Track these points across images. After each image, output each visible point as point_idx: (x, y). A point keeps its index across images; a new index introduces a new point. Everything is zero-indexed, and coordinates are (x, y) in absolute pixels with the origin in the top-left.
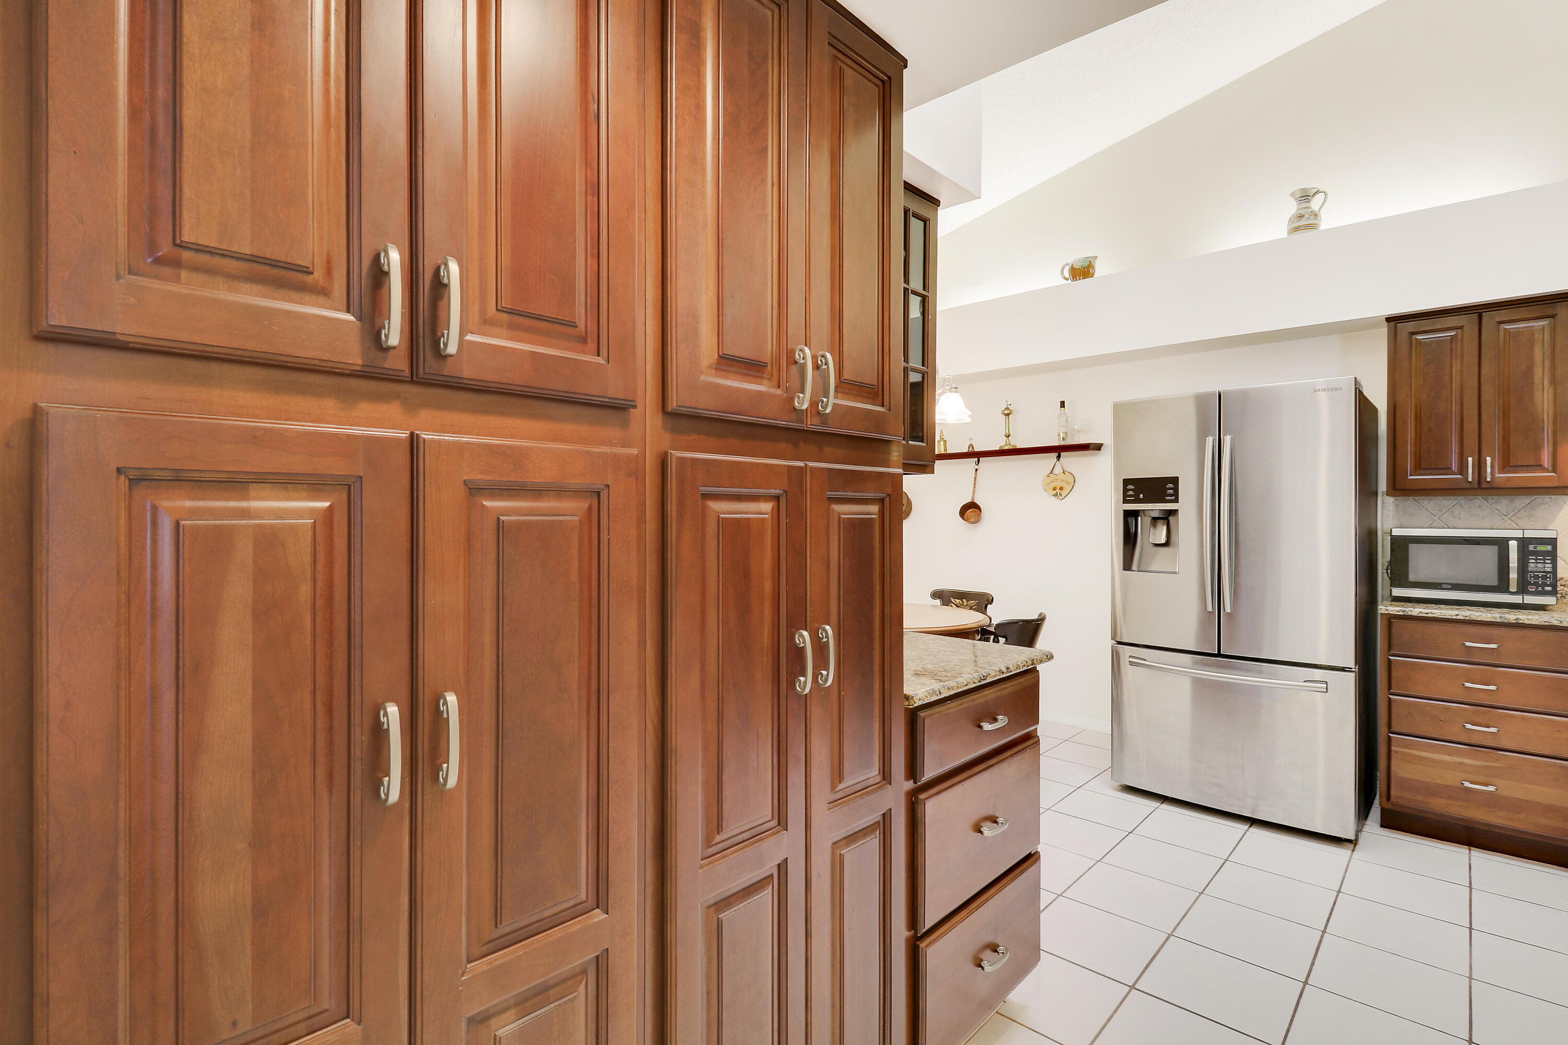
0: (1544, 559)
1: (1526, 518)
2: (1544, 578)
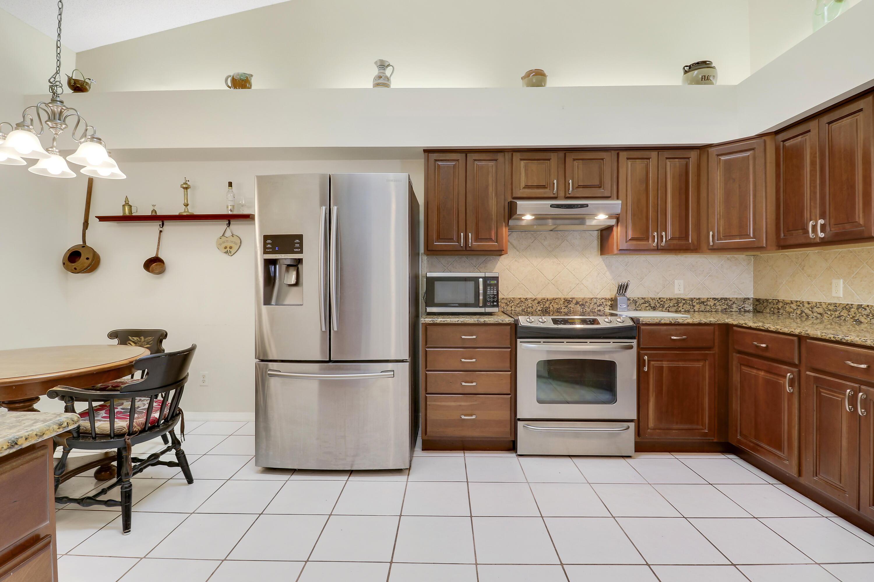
0: (494, 288)
1: (483, 268)
2: (494, 298)
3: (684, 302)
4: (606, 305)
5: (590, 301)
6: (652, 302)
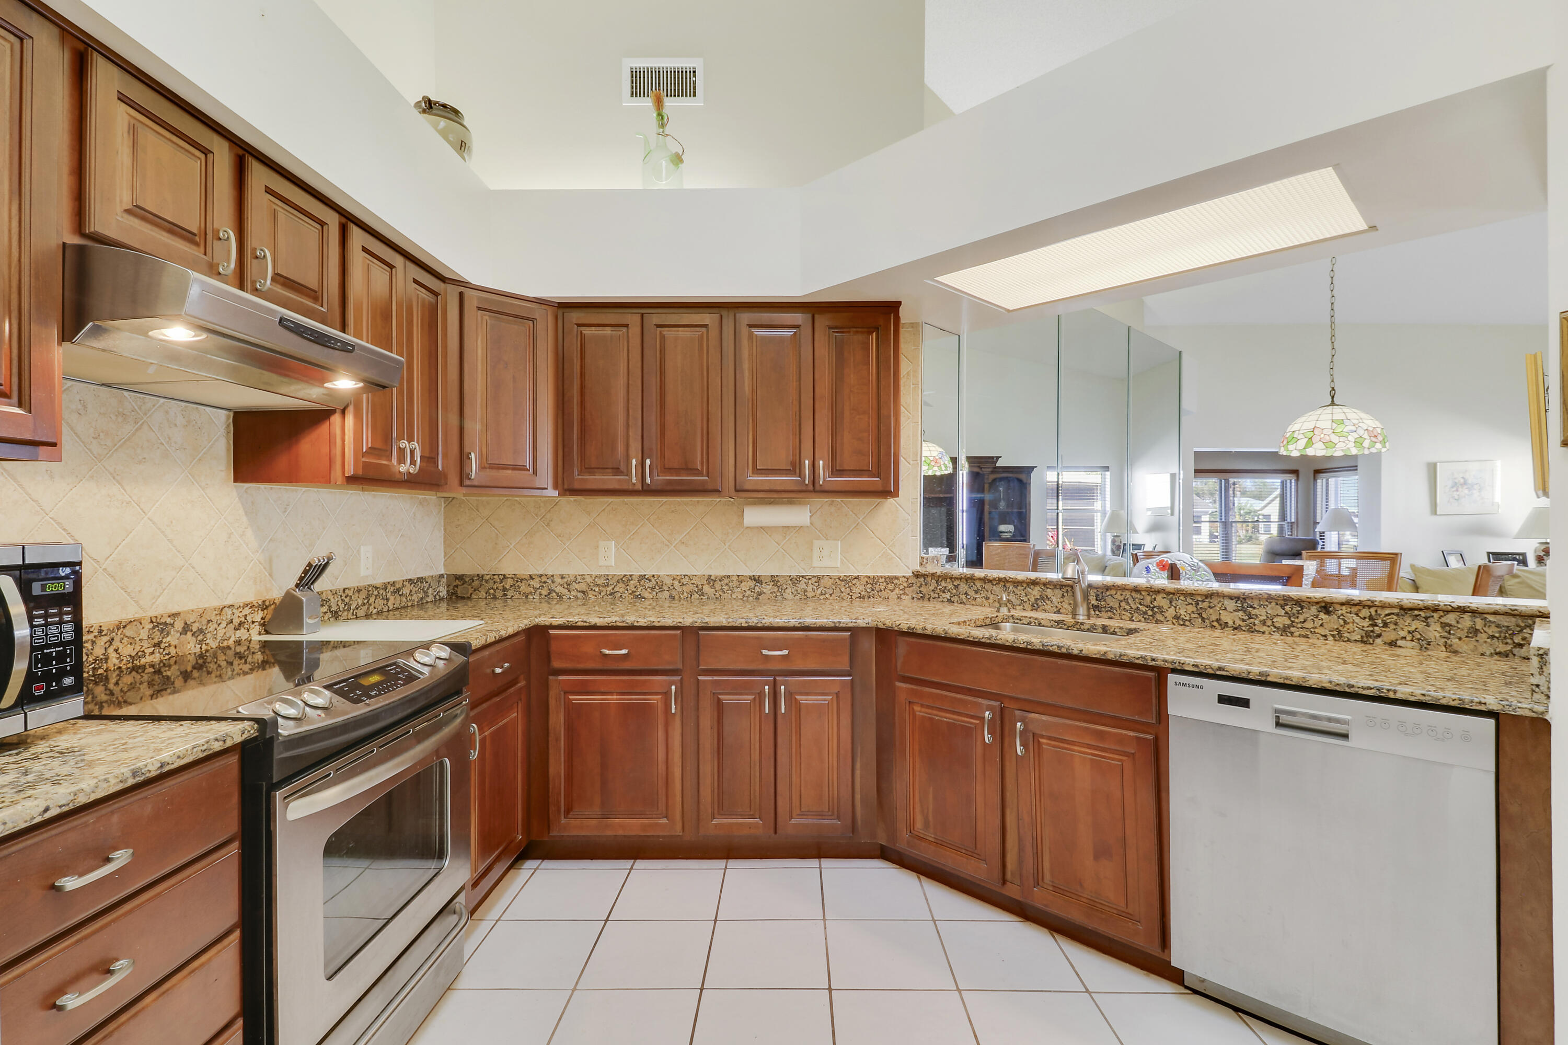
0: (60, 614)
2: (61, 657)
3: (376, 593)
4: (253, 622)
6: (332, 600)
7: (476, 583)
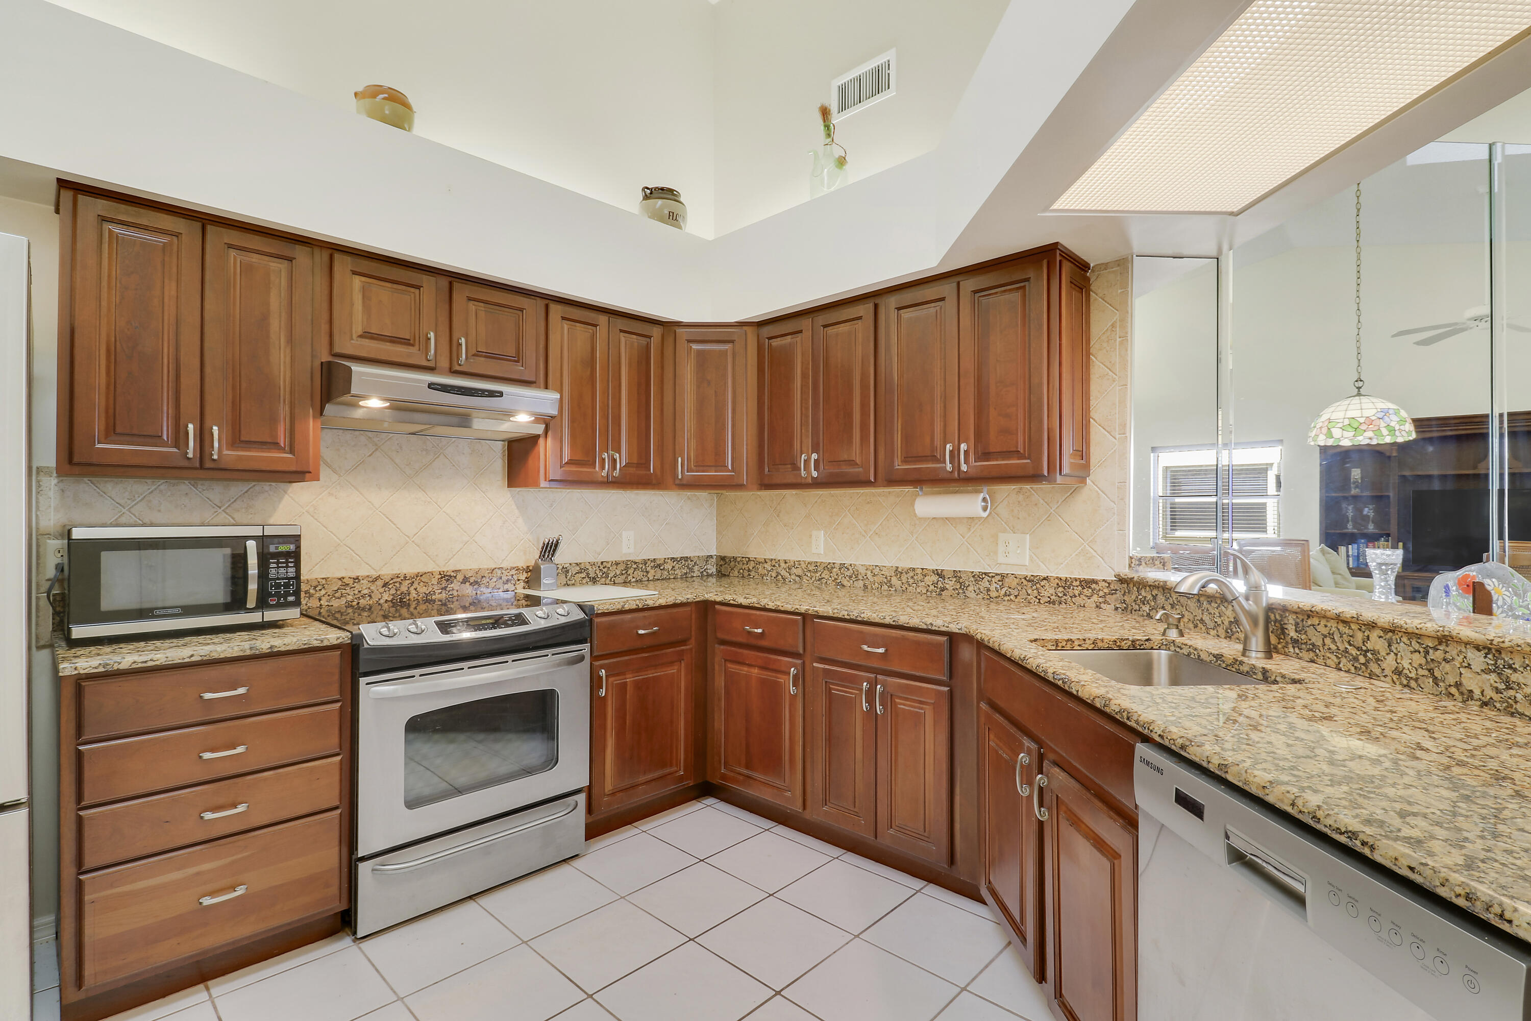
0: (287, 562)
1: (243, 510)
2: (287, 586)
3: (635, 566)
4: (519, 580)
5: (490, 575)
6: (590, 569)
7: (733, 563)
